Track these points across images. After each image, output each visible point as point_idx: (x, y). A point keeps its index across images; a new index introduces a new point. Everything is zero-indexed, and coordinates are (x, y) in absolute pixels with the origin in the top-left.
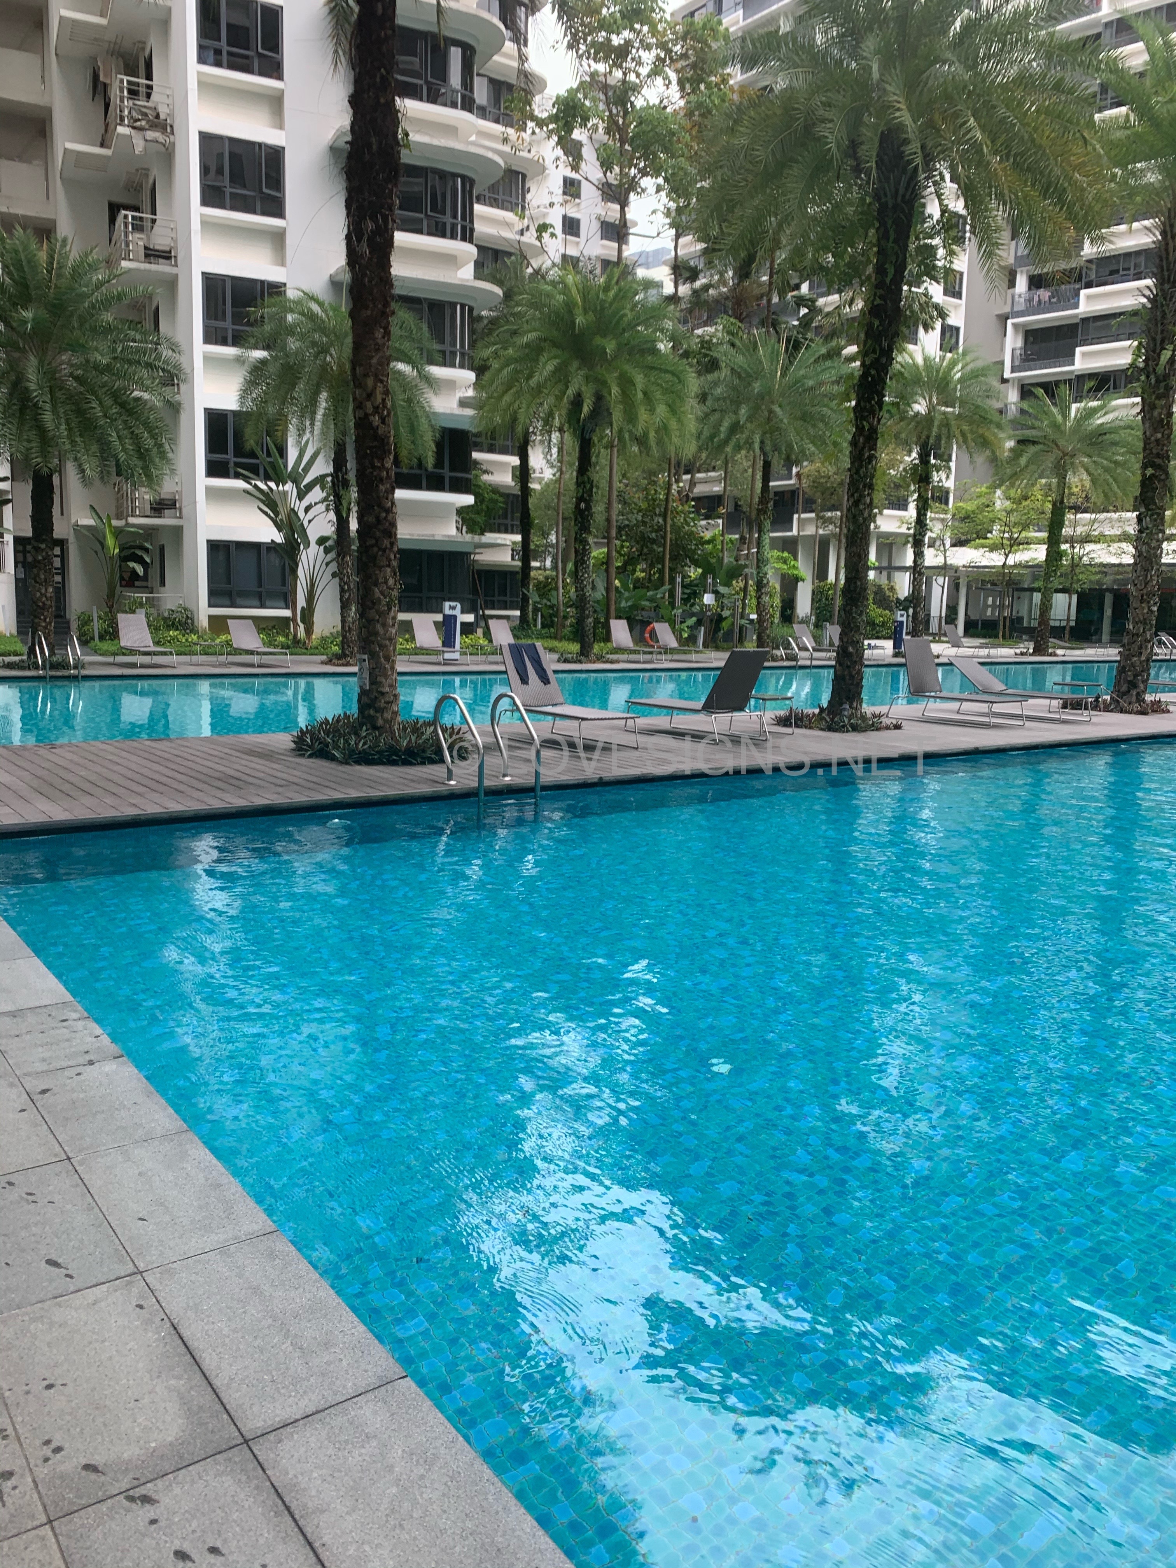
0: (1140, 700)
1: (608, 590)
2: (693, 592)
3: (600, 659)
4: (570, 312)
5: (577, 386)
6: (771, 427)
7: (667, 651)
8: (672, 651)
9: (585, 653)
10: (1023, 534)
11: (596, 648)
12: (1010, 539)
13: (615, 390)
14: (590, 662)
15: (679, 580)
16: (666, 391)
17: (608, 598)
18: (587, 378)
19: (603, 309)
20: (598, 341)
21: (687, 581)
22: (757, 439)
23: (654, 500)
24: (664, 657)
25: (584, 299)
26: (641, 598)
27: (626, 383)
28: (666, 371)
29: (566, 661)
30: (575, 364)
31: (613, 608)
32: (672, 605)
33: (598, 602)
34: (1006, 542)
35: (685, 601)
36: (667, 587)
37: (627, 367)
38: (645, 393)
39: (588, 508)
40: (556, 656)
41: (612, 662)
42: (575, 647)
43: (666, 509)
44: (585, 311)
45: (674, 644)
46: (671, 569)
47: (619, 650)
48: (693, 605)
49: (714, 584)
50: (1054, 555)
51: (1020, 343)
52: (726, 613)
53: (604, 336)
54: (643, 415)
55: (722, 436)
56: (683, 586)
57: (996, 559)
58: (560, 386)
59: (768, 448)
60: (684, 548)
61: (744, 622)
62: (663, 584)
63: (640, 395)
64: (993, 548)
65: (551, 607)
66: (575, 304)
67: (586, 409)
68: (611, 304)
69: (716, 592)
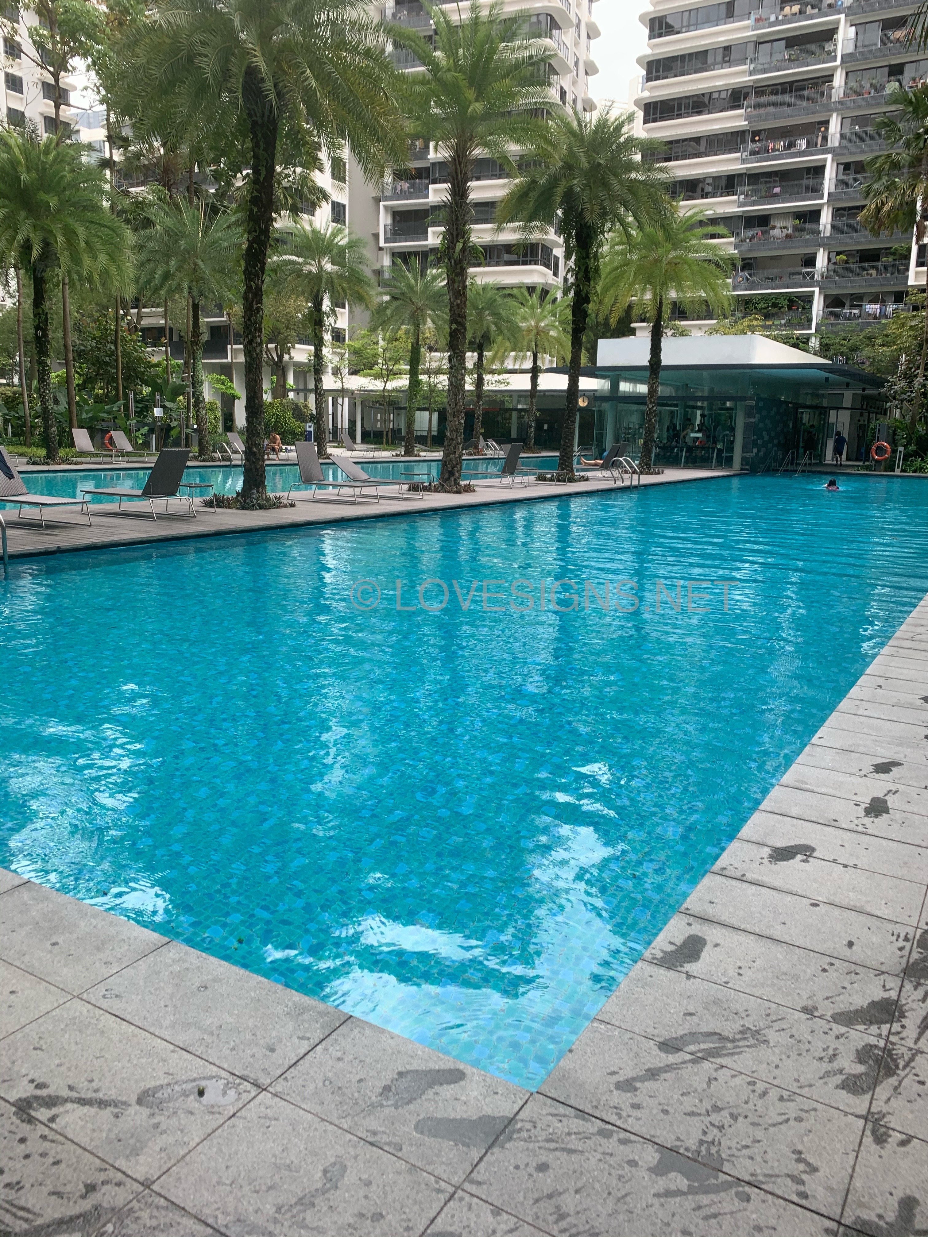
0: (457, 484)
1: (69, 404)
2: (145, 407)
3: (65, 461)
4: (15, 169)
5: (25, 232)
6: (196, 277)
7: (124, 454)
8: (129, 454)
9: (51, 456)
10: (397, 367)
11: (62, 453)
12: (387, 369)
13: (60, 239)
14: (57, 464)
15: (132, 396)
16: (105, 243)
17: (70, 411)
18: (34, 226)
19: (44, 169)
20: (42, 196)
21: (139, 397)
22: (185, 285)
23: (106, 330)
24: (121, 459)
25: (27, 159)
26: (100, 411)
27: (70, 234)
28: (105, 226)
29: (34, 463)
30: (23, 214)
31: (75, 419)
32: (127, 417)
33: (61, 414)
34: (384, 372)
35: (139, 413)
36: (122, 402)
37: (70, 220)
38: (87, 243)
39: (45, 335)
40: (25, 460)
41: (76, 464)
42: (43, 452)
43: (116, 338)
44: (28, 170)
45: (130, 448)
46: (124, 388)
47: (82, 454)
48: (145, 417)
49: (162, 400)
50: (415, 383)
51: (389, 221)
52: (174, 424)
53: (47, 192)
54: (87, 261)
55: (157, 281)
56: (136, 401)
57: (377, 385)
58: (11, 232)
59: (195, 293)
60: (134, 370)
61: (189, 430)
62: (118, 400)
63: (83, 244)
64: (377, 376)
65: (19, 418)
66: (19, 163)
67: (35, 253)
68: (51, 165)
69: (164, 407)
